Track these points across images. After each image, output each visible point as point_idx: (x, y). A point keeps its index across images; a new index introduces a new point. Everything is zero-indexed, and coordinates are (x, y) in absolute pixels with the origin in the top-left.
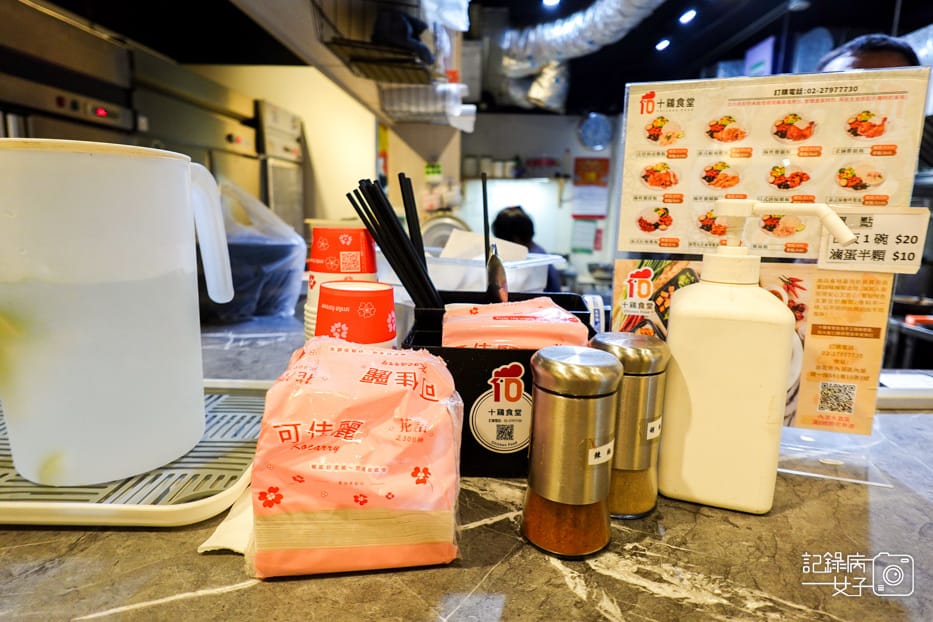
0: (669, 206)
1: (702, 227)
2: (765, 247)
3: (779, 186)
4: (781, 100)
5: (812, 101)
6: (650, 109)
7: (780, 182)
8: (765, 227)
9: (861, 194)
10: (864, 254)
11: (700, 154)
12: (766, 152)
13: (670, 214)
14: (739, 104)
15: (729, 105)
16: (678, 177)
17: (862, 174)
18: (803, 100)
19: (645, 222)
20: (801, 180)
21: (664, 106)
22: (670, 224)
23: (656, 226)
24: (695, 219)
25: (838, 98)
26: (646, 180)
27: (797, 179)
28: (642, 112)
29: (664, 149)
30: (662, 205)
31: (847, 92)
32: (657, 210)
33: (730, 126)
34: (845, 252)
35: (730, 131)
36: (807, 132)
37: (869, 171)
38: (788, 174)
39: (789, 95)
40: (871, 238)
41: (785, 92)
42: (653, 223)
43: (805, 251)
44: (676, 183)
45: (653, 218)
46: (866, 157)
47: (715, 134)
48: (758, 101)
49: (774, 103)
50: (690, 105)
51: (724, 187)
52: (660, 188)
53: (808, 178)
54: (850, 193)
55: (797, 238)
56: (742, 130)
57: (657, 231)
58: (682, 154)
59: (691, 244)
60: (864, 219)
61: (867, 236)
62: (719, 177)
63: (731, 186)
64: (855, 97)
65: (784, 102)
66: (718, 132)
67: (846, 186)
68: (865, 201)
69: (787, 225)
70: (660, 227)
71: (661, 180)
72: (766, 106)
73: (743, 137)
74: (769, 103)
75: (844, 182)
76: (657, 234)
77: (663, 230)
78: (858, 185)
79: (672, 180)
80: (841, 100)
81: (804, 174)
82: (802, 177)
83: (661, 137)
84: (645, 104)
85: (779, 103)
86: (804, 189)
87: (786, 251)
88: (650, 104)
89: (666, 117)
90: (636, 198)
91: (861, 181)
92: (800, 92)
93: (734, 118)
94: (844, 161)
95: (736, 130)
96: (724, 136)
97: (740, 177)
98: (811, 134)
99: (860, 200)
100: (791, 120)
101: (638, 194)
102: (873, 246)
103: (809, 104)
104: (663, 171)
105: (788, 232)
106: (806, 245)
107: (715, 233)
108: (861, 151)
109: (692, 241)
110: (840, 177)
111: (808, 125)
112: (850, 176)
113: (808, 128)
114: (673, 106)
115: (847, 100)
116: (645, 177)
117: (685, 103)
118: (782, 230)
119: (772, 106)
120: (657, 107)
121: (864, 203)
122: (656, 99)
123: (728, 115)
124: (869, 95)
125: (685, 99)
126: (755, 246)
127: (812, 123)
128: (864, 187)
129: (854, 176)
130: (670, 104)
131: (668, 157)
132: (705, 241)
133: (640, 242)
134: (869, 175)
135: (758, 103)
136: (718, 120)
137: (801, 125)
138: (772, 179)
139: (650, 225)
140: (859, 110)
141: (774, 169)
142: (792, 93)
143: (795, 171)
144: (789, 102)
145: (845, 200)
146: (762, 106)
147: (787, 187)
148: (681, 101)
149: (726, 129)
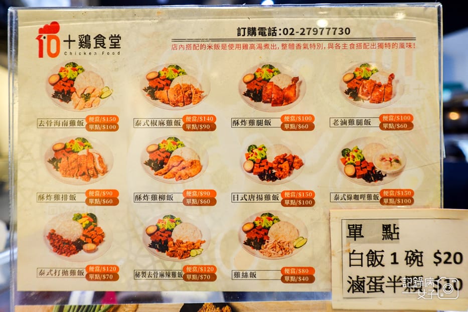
0: (97, 211)
1: (152, 246)
2: (253, 275)
3: (262, 176)
4: (249, 43)
5: (292, 46)
6: (53, 51)
7: (261, 170)
8: (248, 243)
9: (375, 188)
10: (395, 282)
11: (138, 124)
12: (235, 123)
13: (101, 224)
14: (188, 47)
15: (174, 48)
16: (106, 161)
17: (373, 157)
18: (279, 44)
19: (60, 238)
20: (292, 167)
21: (75, 45)
22: (101, 241)
23: (78, 246)
24: (141, 231)
25: (326, 44)
26: (56, 167)
27: (285, 165)
28: (41, 55)
29: (82, 115)
30: (86, 209)
31: (337, 36)
32: (78, 217)
33: (178, 81)
34: (367, 280)
35: (179, 88)
36: (291, 94)
37: (383, 152)
38: (271, 159)
39: (258, 36)
40: (401, 258)
41: (252, 31)
42: (73, 239)
43: (311, 280)
44: (104, 172)
45: (73, 231)
46: (374, 131)
47: (158, 94)
48: (217, 43)
49: (238, 46)
50: (115, 46)
51: (180, 177)
52: (80, 180)
53: (301, 164)
54: (360, 186)
55: (298, 259)
56: (197, 86)
57: (82, 253)
58: (110, 124)
59: (137, 275)
60: (386, 228)
61: (394, 254)
62: (171, 162)
63: (189, 176)
64: (349, 43)
65: (252, 47)
66: (162, 89)
67: (354, 176)
68: (385, 199)
69: (282, 239)
70: (85, 247)
71: (80, 166)
72: (228, 51)
73: (200, 98)
74: (231, 47)
75: (351, 170)
76: (82, 260)
77: (89, 251)
78: (371, 174)
79: (98, 167)
80: (331, 46)
81: (294, 157)
82: (290, 163)
83: (74, 96)
84: (45, 42)
85: (245, 47)
86: (296, 182)
87: (283, 279)
88: (53, 42)
89: (80, 65)
90: (41, 197)
91: (374, 168)
92: (273, 32)
93: (183, 68)
94: (347, 137)
95: (189, 87)
96: (172, 97)
97: (202, 162)
98: (296, 96)
99: (376, 197)
100: (265, 74)
101: (46, 190)
102: (404, 270)
103: (288, 51)
104: (83, 152)
105: (283, 249)
106: (311, 269)
107: (173, 254)
108: (368, 122)
109: (139, 268)
110: (345, 163)
111: (290, 83)
112: (357, 160)
113: (290, 87)
114: (89, 46)
115: (338, 46)
116: (54, 161)
117: (108, 42)
118: (274, 247)
119: (236, 52)
120: (64, 46)
121: (382, 202)
122: (62, 35)
123: (175, 63)
124: (365, 42)
125: (107, 36)
126: (237, 275)
127: (295, 80)
128: (379, 177)
129: (363, 160)
130: (85, 42)
131: (88, 128)
132: (160, 268)
133: (54, 272)
134: (383, 159)
135: (217, 47)
136: (160, 70)
137: (281, 82)
138: (249, 166)
139: (68, 243)
140: (356, 64)
141: (251, 149)
142: (263, 34)
143: (281, 153)
144: (260, 47)
145: (356, 197)
146: (221, 51)
147: (273, 178)
148: (100, 39)
149: (173, 85)
